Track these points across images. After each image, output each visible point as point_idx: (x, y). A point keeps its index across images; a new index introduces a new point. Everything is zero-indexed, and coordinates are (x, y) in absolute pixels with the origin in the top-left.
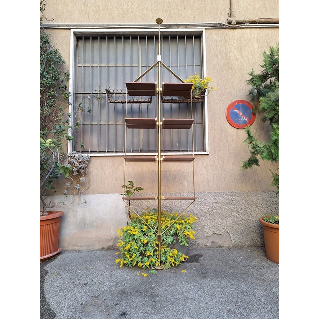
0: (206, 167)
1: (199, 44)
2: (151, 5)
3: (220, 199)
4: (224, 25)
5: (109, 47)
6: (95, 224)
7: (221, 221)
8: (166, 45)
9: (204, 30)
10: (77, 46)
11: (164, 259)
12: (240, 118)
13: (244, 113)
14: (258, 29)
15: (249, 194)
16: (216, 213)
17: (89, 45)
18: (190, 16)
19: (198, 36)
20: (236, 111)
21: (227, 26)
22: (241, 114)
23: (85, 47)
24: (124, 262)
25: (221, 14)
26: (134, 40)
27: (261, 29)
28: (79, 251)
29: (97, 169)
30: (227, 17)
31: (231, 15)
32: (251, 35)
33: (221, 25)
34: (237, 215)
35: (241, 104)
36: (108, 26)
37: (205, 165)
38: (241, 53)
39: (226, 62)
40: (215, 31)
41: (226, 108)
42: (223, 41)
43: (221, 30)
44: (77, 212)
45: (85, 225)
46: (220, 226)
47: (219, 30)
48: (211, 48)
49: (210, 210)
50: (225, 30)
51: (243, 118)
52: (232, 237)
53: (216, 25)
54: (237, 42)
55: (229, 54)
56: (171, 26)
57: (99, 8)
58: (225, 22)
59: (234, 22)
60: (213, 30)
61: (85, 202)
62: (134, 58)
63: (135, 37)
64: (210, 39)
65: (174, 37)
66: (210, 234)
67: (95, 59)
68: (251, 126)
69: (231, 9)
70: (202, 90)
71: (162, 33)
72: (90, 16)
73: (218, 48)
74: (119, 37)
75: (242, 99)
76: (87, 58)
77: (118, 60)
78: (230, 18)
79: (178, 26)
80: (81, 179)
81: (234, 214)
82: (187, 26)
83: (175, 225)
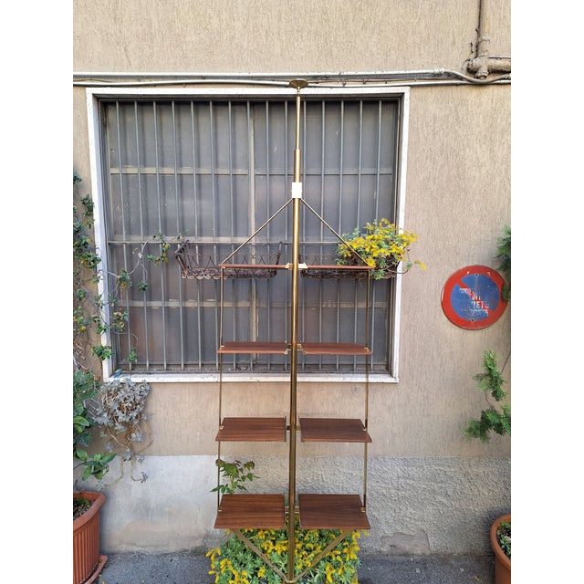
0: (390, 408)
1: (390, 117)
2: (280, 20)
3: (413, 471)
4: (457, 77)
6: (167, 509)
7: (413, 512)
8: (314, 118)
9: (406, 91)
10: (104, 125)
12: (472, 306)
13: (483, 294)
15: (473, 462)
16: (405, 498)
17: (133, 116)
18: (374, 49)
19: (394, 101)
20: (466, 291)
21: (461, 79)
22: (475, 297)
23: (124, 124)
25: (454, 43)
26: (237, 108)
28: (140, 555)
29: (165, 408)
30: (467, 54)
31: (477, 49)
33: (449, 75)
34: (445, 501)
35: (477, 276)
36: (176, 77)
37: (388, 403)
38: (492, 151)
39: (454, 172)
40: (434, 89)
41: (444, 283)
42: (450, 119)
43: (449, 89)
44: (130, 487)
45: (147, 510)
46: (408, 520)
47: (443, 88)
48: (421, 135)
49: (393, 491)
50: (459, 88)
51: (479, 306)
52: (431, 539)
53: (436, 76)
54: (484, 122)
55: (462, 154)
56: (326, 78)
57: (150, 26)
59: (484, 71)
60: (429, 89)
61: (145, 478)
62: (239, 154)
63: (239, 102)
64: (422, 112)
65: (333, 102)
66: (389, 533)
67: (148, 155)
68: (495, 325)
69: (478, 31)
70: (391, 262)
71: (304, 97)
72: (129, 49)
73: (437, 137)
74: (201, 102)
75: (481, 264)
76: (129, 152)
77: (203, 160)
78: (474, 55)
79: (344, 79)
80: (133, 435)
81: (440, 498)
82: (365, 79)
83: (322, 564)
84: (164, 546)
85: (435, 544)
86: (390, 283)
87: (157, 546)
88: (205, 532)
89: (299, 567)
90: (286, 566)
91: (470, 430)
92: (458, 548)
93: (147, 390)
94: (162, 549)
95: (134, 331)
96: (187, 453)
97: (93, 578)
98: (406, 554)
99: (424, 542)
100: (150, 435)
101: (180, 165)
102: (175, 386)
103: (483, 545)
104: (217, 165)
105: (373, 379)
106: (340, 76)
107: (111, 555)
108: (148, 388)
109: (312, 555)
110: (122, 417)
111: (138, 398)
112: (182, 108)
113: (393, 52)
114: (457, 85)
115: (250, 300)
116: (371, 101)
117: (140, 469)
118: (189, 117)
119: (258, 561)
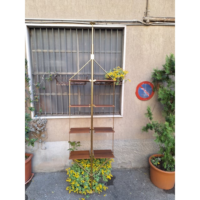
0: (120, 125)
1: (120, 35)
2: (86, 2)
3: (127, 143)
4: (140, 23)
5: (54, 36)
6: (52, 158)
8: (97, 34)
9: (125, 27)
10: (30, 36)
11: (94, 188)
12: (144, 94)
13: (147, 90)
14: (164, 26)
15: (144, 140)
16: (125, 152)
17: (40, 33)
19: (122, 30)
20: (142, 89)
21: (142, 23)
22: (145, 91)
24: (72, 190)
25: (139, 12)
26: (73, 31)
27: (167, 27)
28: (44, 173)
29: (52, 127)
30: (143, 15)
31: (146, 14)
32: (159, 31)
33: (138, 22)
34: (136, 152)
35: (146, 84)
36: (53, 20)
37: (120, 123)
38: (150, 46)
39: (139, 52)
40: (134, 26)
41: (136, 87)
42: (138, 36)
43: (138, 26)
44: (41, 152)
45: (46, 159)
46: (126, 158)
47: (136, 26)
48: (130, 41)
49: (121, 150)
50: (141, 26)
51: (146, 93)
52: (132, 164)
53: (134, 22)
54: (148, 37)
55: (142, 46)
56: (101, 22)
57: (45, 3)
58: (141, 19)
59: (148, 21)
60: (132, 26)
61: (46, 148)
62: (74, 46)
63: (73, 29)
64: (130, 33)
65: (103, 29)
66: (120, 162)
67: (44, 46)
68: (151, 99)
69: (147, 8)
70: (121, 80)
71: (94, 28)
72: (38, 11)
73: (134, 41)
74: (62, 29)
75: (147, 81)
76: (38, 45)
77: (62, 47)
78: (145, 16)
79: (107, 22)
80: (42, 135)
81: (135, 151)
82: (113, 22)
83: (101, 169)
84: (52, 170)
85: (133, 165)
86: (121, 86)
87: (49, 170)
88: (65, 165)
89: (94, 171)
90: (90, 171)
91: (143, 129)
92: (140, 166)
93: (46, 121)
94: (51, 171)
95: (41, 103)
96: (59, 141)
97: (30, 180)
98: (125, 169)
99: (131, 165)
100: (47, 135)
101: (55, 49)
102: (55, 120)
103: (147, 165)
104: (67, 49)
105: (115, 116)
106: (105, 21)
107: (35, 173)
108: (46, 120)
109: (98, 167)
110: (38, 129)
111: (43, 123)
112: (55, 31)
113: (121, 14)
114: (140, 25)
115: (78, 93)
116: (115, 30)
117: (44, 145)
118: (58, 34)
119: (82, 170)
